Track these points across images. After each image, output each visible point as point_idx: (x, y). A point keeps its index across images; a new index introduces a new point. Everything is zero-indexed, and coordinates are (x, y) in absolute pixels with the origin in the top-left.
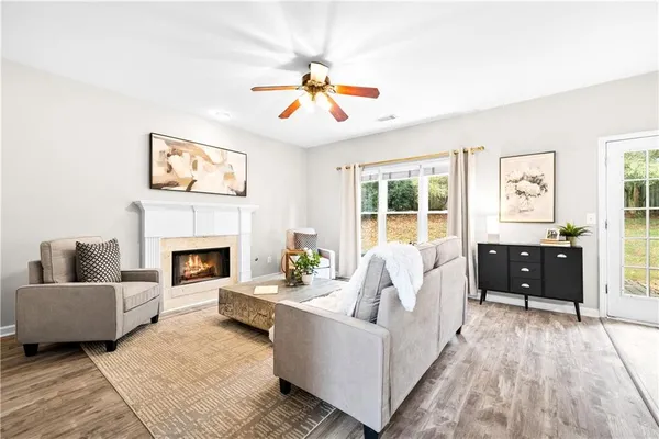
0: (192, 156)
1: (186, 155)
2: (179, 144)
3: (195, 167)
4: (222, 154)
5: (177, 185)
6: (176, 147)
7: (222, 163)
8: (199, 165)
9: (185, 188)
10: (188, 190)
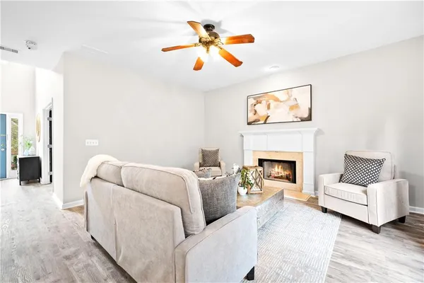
0: (267, 101)
1: (264, 102)
2: (259, 97)
3: (269, 107)
4: (288, 93)
5: (259, 121)
6: (258, 99)
7: (288, 99)
8: (272, 106)
9: (263, 122)
10: (265, 123)
